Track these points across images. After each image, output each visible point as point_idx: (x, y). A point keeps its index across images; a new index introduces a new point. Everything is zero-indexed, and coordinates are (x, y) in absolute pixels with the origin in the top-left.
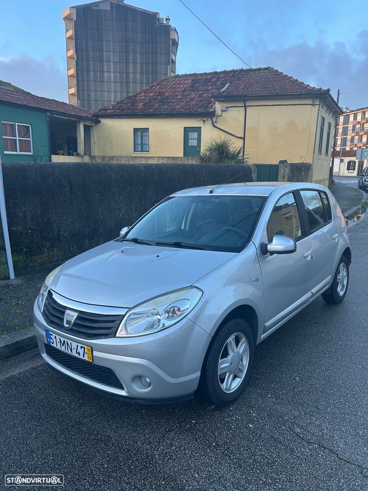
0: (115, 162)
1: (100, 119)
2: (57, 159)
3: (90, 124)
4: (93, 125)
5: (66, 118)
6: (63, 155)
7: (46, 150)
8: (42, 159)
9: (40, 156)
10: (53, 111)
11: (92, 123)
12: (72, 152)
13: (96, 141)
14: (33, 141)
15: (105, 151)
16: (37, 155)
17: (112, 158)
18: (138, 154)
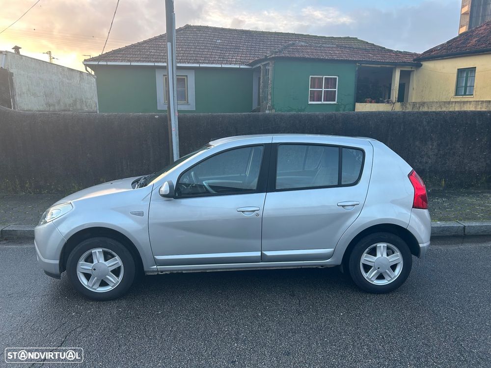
0: (425, 109)
1: (422, 63)
2: (362, 108)
3: (410, 69)
4: (412, 70)
5: (379, 66)
6: (371, 102)
7: (351, 99)
8: (345, 107)
9: (343, 105)
10: (363, 61)
11: (412, 68)
12: (381, 99)
13: (415, 86)
14: (338, 91)
15: (423, 97)
16: (340, 104)
17: (423, 104)
18: (459, 99)
